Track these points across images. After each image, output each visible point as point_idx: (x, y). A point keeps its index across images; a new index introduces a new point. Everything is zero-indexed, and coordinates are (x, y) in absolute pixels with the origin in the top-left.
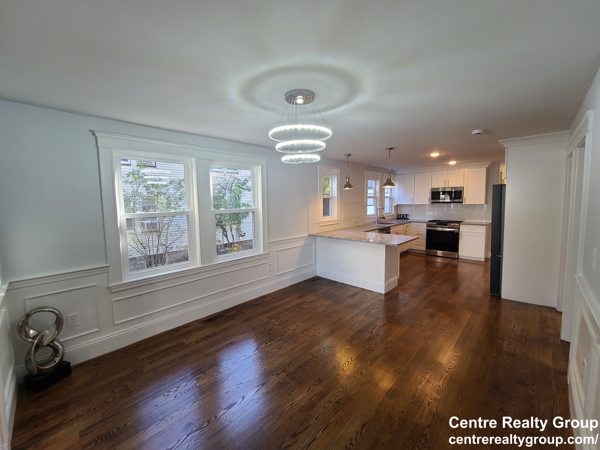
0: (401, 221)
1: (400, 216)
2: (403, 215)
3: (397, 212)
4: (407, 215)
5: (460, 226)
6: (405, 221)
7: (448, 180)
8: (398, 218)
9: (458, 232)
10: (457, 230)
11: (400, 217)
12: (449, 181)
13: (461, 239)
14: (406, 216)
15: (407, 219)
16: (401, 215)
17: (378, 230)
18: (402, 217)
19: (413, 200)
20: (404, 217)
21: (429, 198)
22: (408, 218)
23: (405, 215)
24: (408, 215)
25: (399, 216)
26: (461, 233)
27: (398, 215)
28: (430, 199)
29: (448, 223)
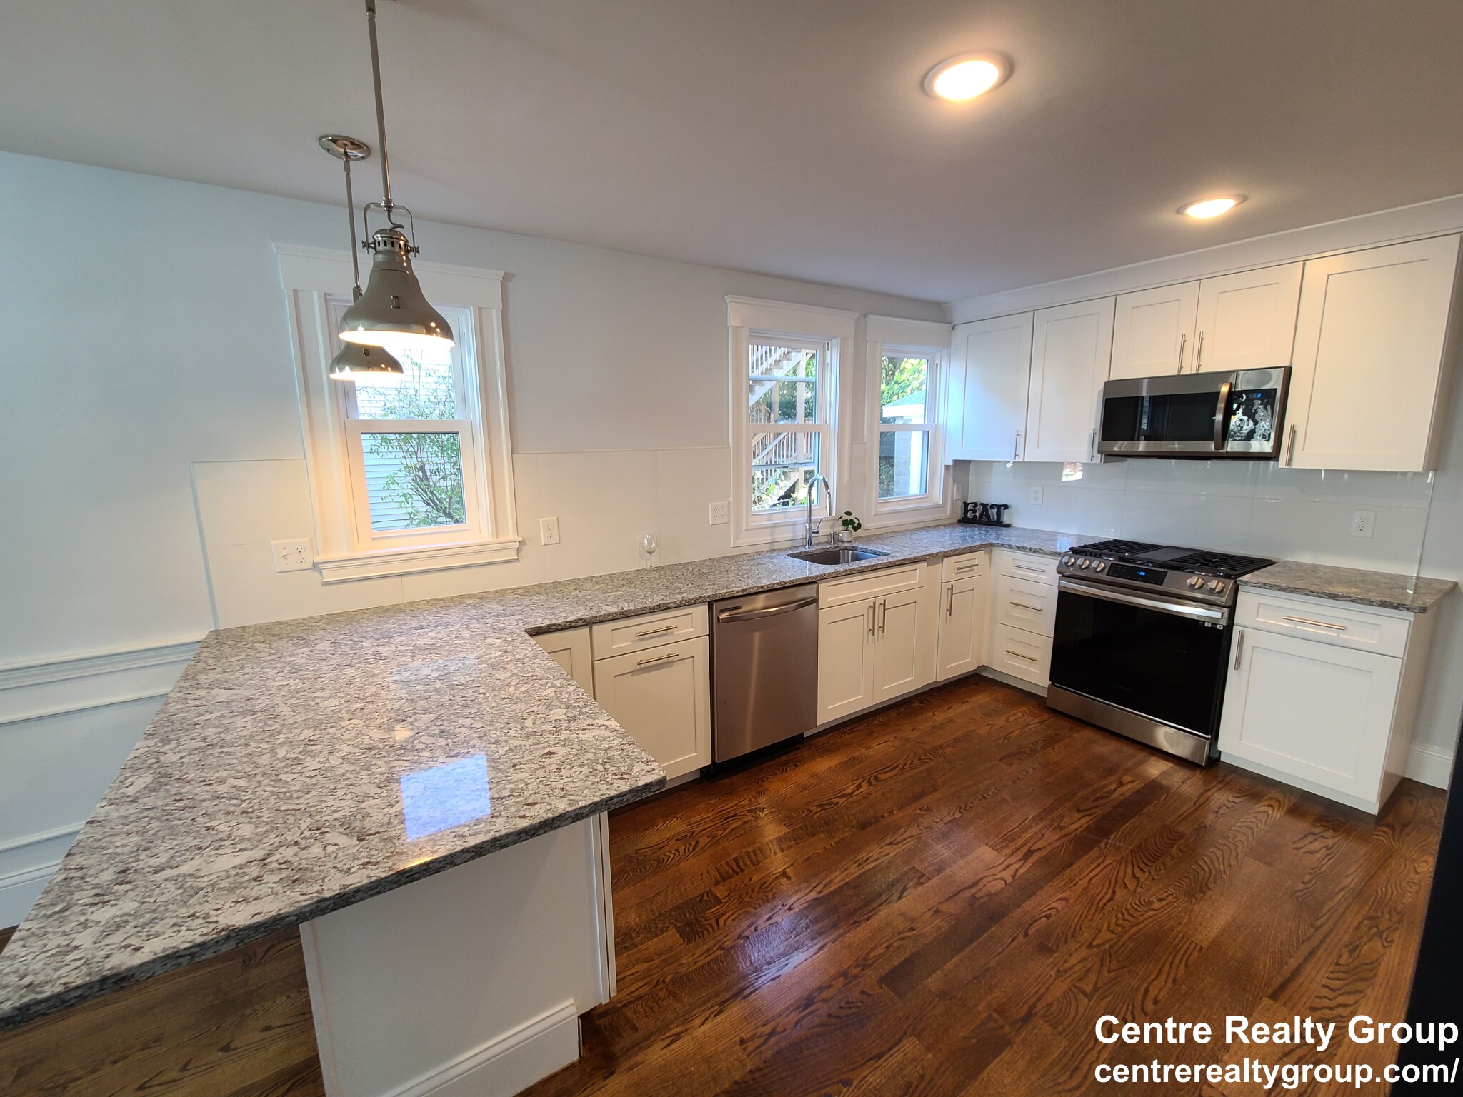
0: (975, 535)
1: (974, 511)
2: (984, 506)
3: (964, 492)
4: (998, 507)
5: (1240, 596)
6: (991, 535)
7: (1199, 330)
8: (964, 521)
9: (1220, 627)
10: (1217, 615)
11: (970, 515)
12: (1202, 334)
13: (1238, 666)
14: (999, 514)
15: (999, 523)
16: (975, 504)
17: (710, 605)
18: (977, 514)
19: (1021, 439)
20: (988, 516)
21: (1091, 432)
22: (1006, 519)
23: (993, 506)
24: (1006, 507)
25: (966, 511)
26: (1242, 636)
27: (966, 504)
28: (1098, 438)
29: (1170, 573)
